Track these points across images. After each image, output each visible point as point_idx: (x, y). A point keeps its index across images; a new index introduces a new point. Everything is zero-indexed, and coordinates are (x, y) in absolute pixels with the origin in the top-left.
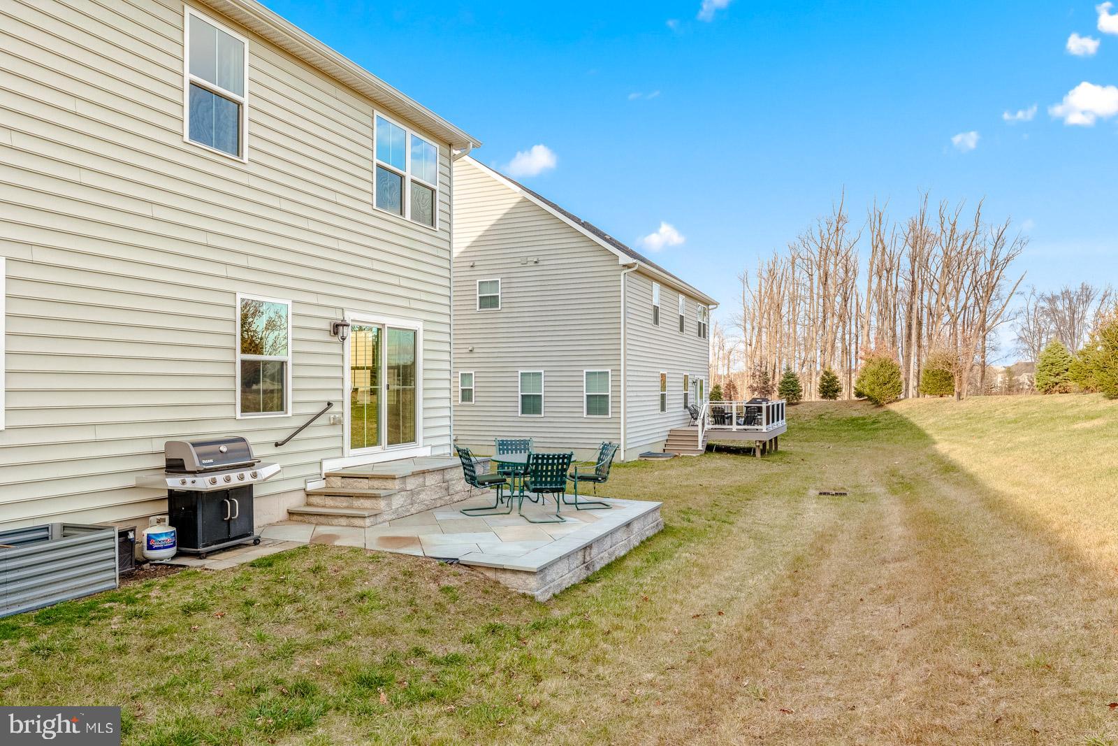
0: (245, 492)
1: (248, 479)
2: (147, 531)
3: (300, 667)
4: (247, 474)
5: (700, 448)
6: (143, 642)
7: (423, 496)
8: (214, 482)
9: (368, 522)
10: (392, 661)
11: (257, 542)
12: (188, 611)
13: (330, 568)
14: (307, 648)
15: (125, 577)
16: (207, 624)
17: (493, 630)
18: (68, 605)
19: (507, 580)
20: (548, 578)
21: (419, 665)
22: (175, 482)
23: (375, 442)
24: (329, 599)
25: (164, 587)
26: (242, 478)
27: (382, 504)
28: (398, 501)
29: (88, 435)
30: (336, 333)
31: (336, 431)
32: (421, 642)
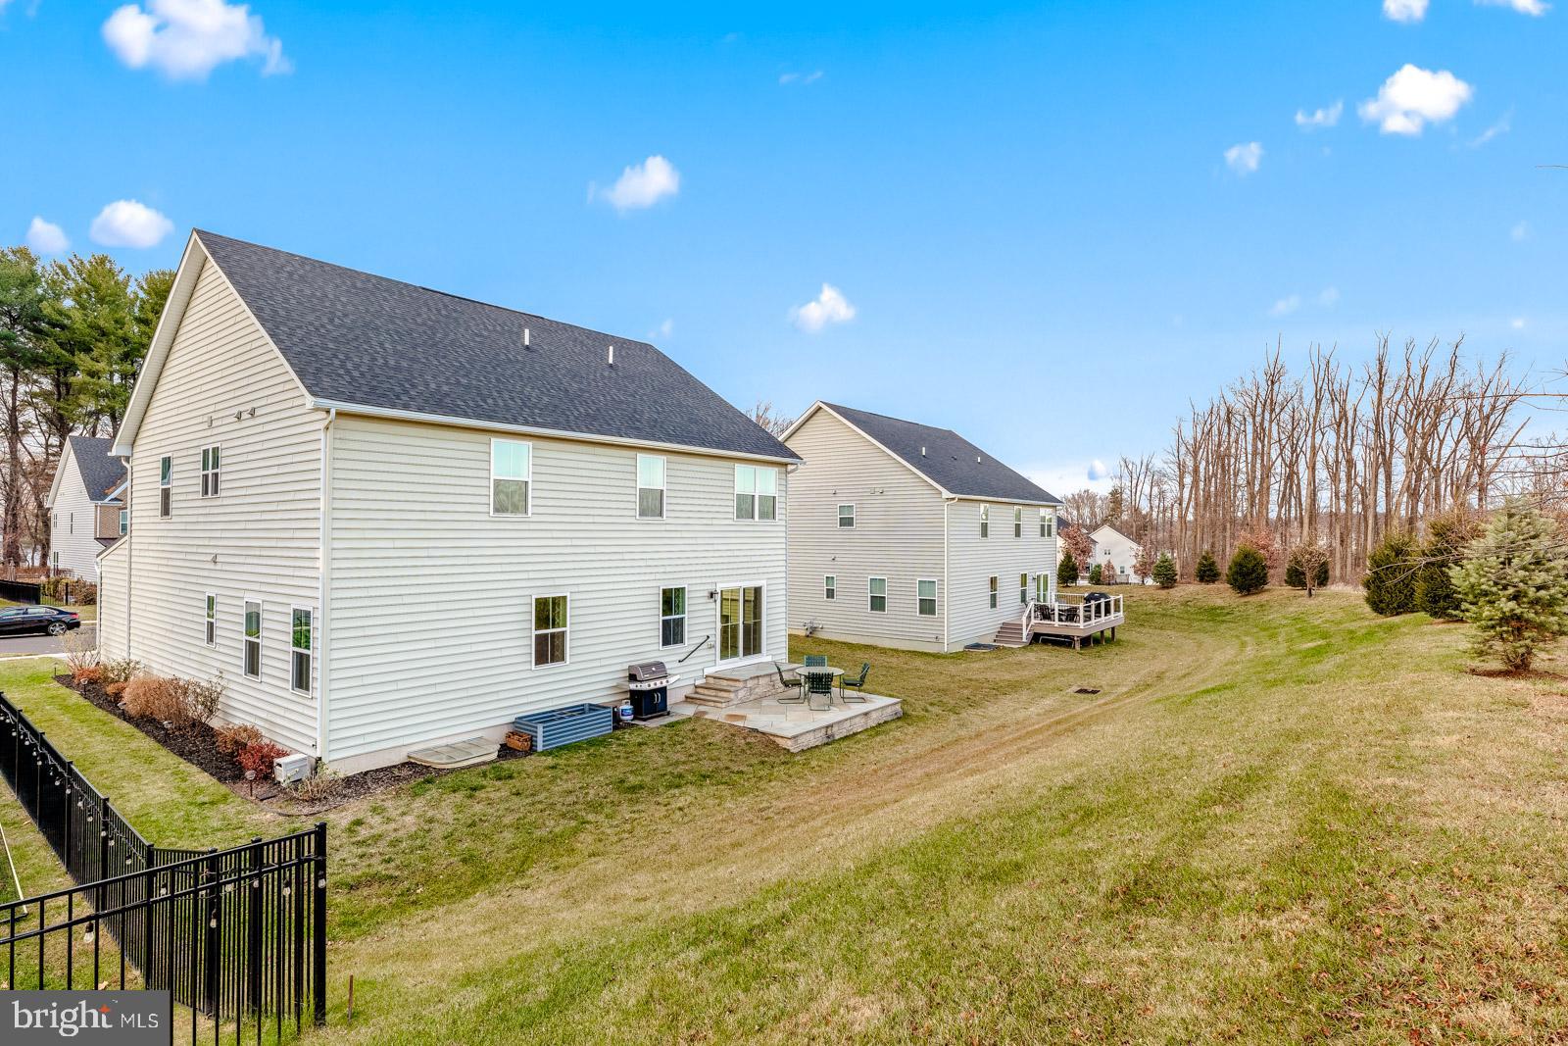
0: (663, 691)
1: (665, 684)
2: (621, 708)
3: (681, 769)
4: (664, 681)
5: (1025, 640)
6: (625, 755)
7: (757, 690)
8: (649, 686)
9: (724, 705)
10: (717, 770)
11: (669, 714)
12: (640, 744)
13: (699, 730)
14: (684, 763)
15: (615, 728)
16: (647, 750)
17: (763, 763)
18: (595, 739)
19: (779, 741)
20: (799, 741)
21: (725, 773)
22: (633, 686)
23: (735, 654)
24: (696, 744)
25: (630, 734)
26: (662, 683)
27: (732, 695)
28: (741, 694)
29: (597, 664)
30: (712, 597)
31: (712, 651)
32: (730, 764)
